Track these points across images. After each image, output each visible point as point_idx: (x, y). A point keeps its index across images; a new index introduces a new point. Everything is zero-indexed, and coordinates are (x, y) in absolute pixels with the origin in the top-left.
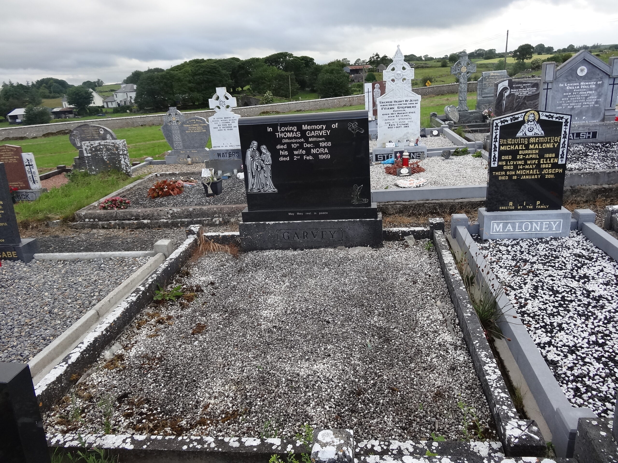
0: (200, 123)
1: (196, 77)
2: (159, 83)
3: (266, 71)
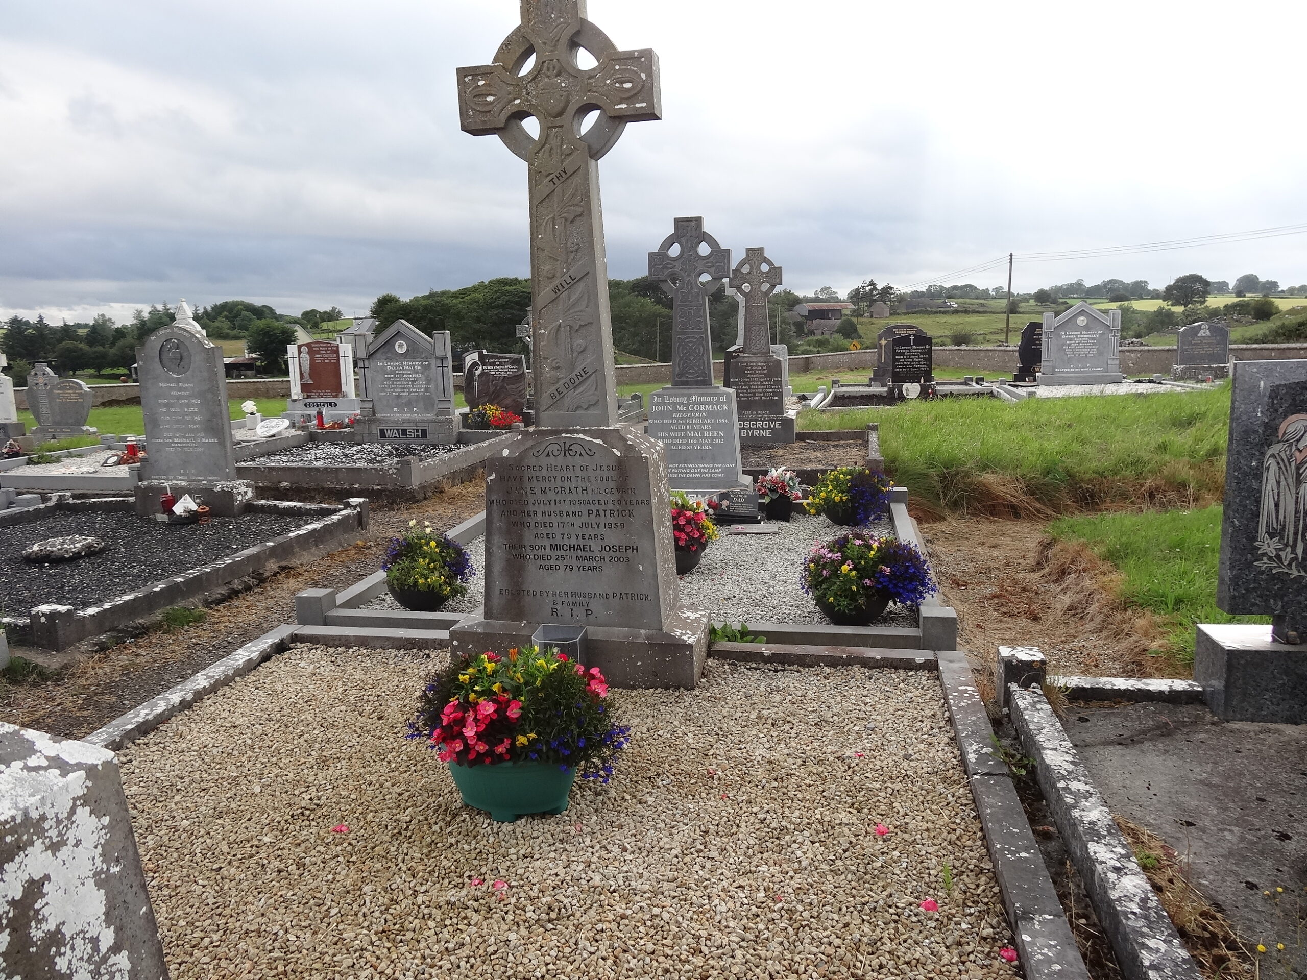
0: (76, 389)
1: (491, 312)
3: (630, 307)
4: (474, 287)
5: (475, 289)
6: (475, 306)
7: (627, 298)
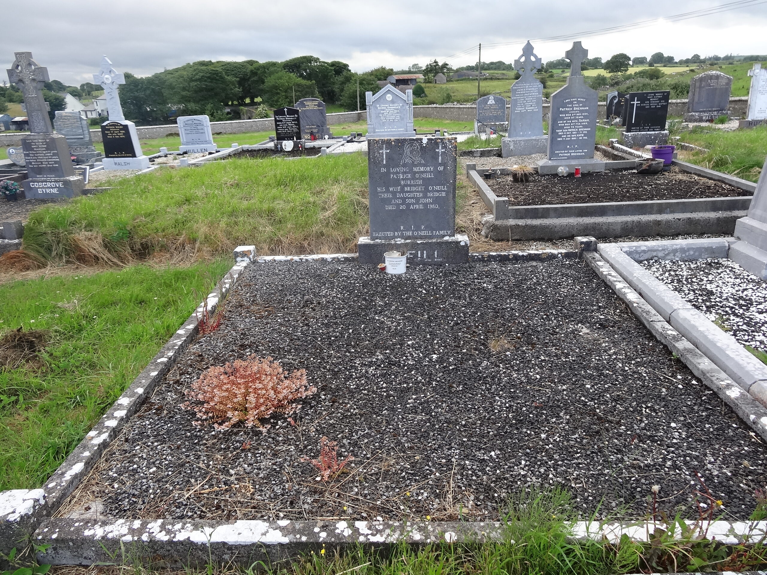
2: (145, 90)
3: (281, 79)
4: (183, 67)
5: (184, 68)
6: (181, 79)
7: (280, 74)
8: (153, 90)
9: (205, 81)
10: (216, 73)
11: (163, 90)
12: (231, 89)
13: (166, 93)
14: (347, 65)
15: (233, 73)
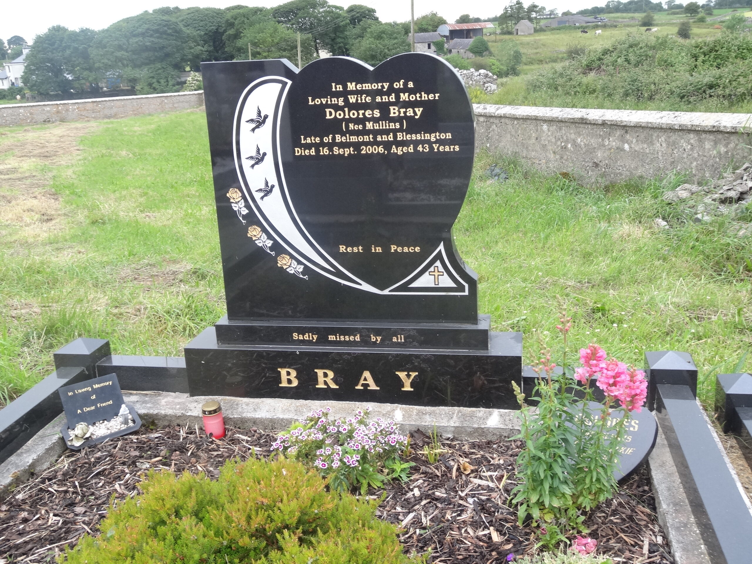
1: (131, 40)
2: (64, 49)
8: (76, 49)
9: (151, 36)
10: (167, 24)
11: (89, 49)
12: (191, 48)
13: (93, 52)
14: (374, 11)
15: (202, 24)
